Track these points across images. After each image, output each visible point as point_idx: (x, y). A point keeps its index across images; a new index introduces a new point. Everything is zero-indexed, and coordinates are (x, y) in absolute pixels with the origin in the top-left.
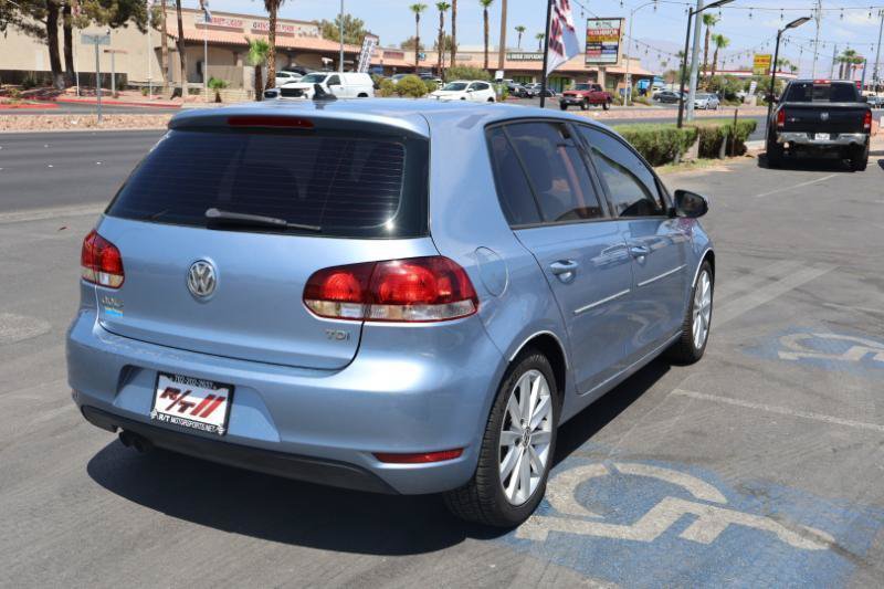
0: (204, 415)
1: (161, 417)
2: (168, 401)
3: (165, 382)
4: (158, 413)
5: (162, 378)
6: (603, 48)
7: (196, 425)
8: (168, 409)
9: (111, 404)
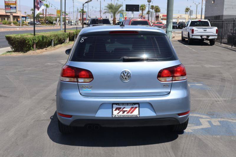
0: (131, 113)
1: (117, 116)
2: (118, 111)
3: (115, 106)
4: (116, 115)
5: (114, 105)
6: (11, 7)
7: (130, 116)
8: (118, 113)
9: (95, 116)
